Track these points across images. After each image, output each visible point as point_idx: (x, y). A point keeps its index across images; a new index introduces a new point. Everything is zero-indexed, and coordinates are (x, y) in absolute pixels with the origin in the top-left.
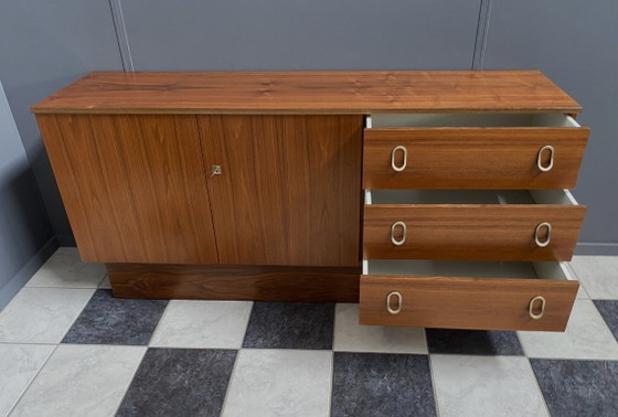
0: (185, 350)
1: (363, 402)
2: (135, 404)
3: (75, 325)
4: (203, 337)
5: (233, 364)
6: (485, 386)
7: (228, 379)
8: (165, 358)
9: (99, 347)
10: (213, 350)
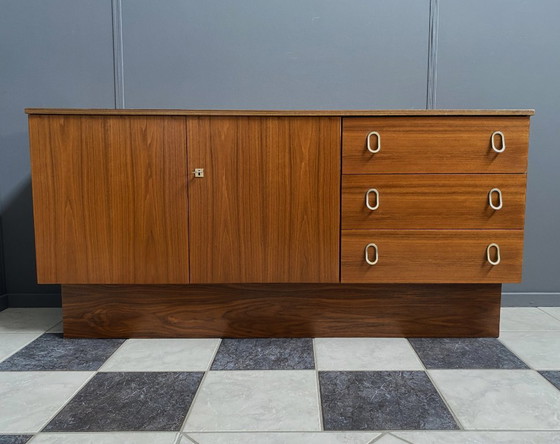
0: (143, 373)
1: (360, 407)
2: (73, 416)
3: (12, 358)
4: (164, 363)
5: (199, 382)
6: (497, 390)
7: (194, 393)
8: (117, 379)
9: (37, 373)
10: (175, 373)
